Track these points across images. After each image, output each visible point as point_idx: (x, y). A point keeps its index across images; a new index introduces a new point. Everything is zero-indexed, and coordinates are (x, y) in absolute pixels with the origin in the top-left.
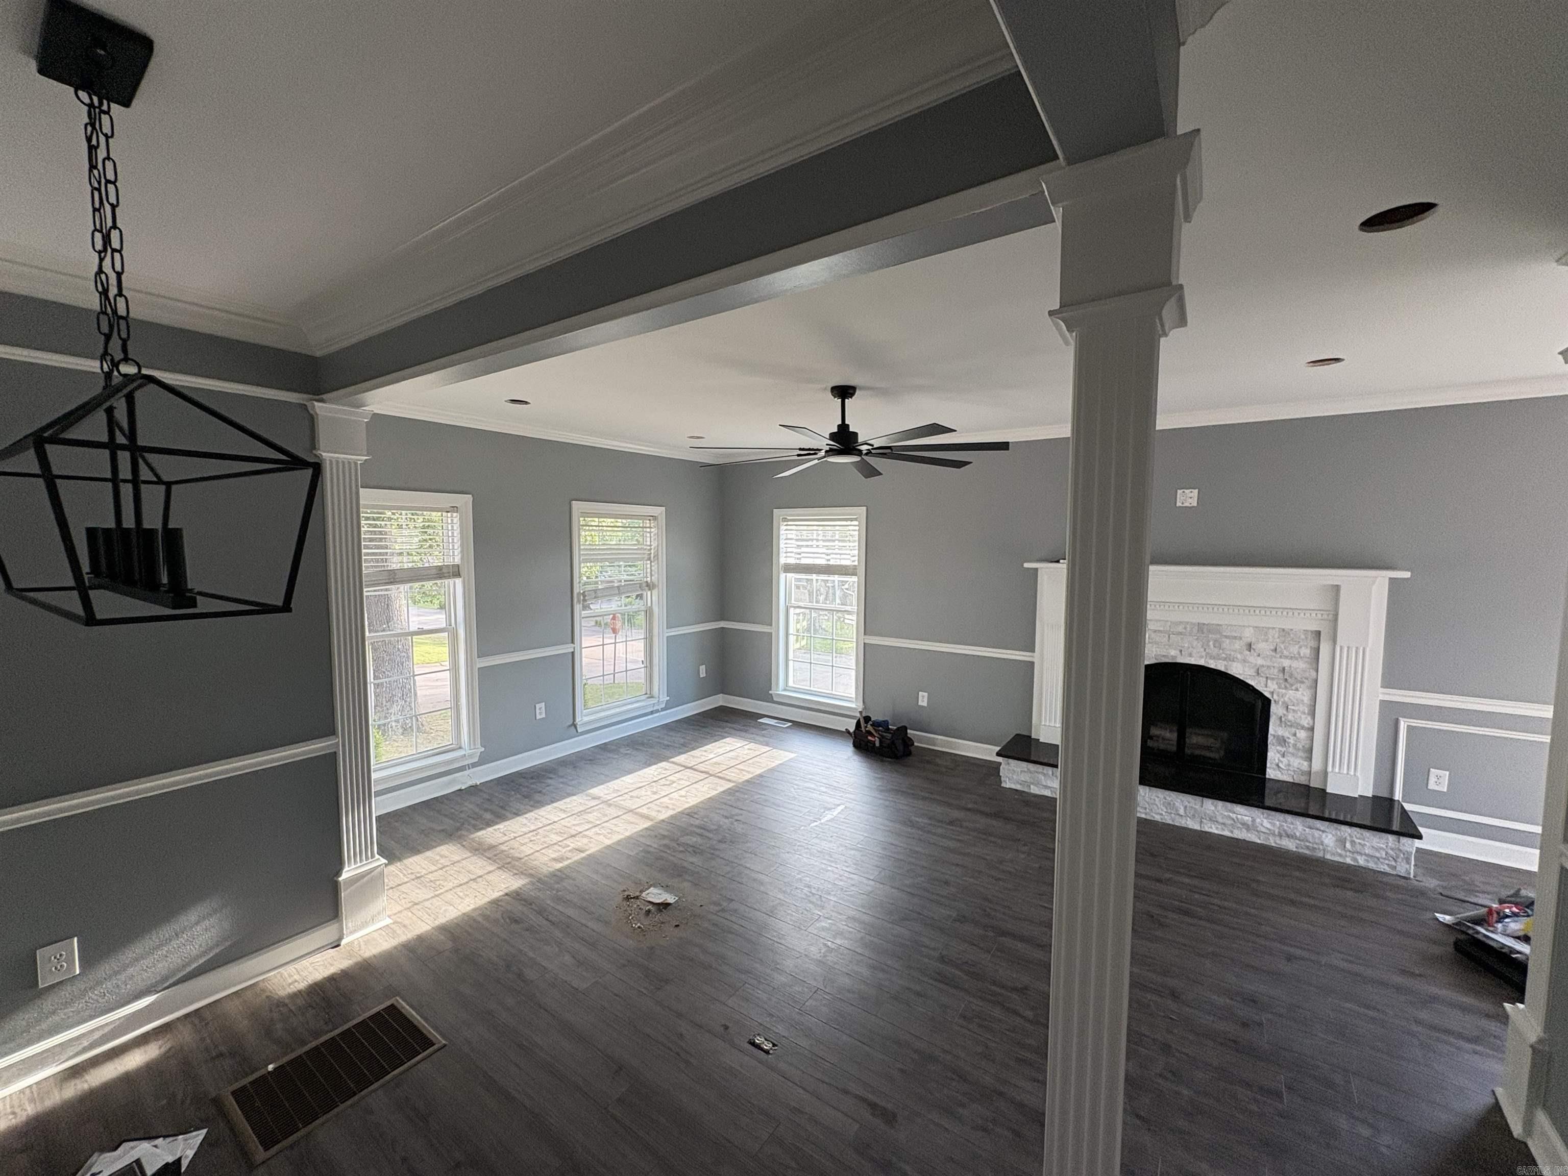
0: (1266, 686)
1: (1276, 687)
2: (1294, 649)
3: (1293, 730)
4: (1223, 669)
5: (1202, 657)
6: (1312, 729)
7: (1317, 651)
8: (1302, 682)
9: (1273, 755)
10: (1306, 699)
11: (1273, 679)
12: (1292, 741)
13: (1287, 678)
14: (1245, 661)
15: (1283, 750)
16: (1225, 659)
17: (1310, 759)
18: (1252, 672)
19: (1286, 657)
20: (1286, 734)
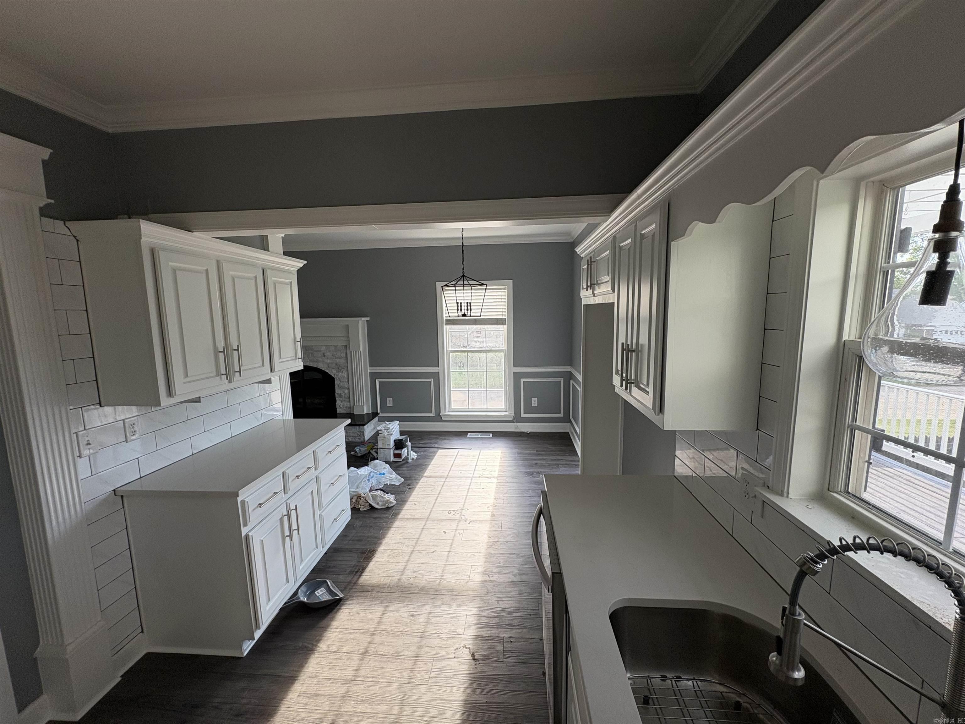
0: (332, 372)
1: (335, 372)
2: (339, 354)
3: (343, 390)
4: (316, 366)
5: (308, 362)
6: (349, 388)
7: (347, 353)
8: (344, 368)
9: (338, 403)
10: (346, 376)
11: (334, 368)
12: (343, 395)
13: (339, 368)
14: (323, 361)
15: (341, 399)
16: (316, 362)
17: (350, 401)
18: (326, 366)
19: (338, 358)
20: (342, 392)
